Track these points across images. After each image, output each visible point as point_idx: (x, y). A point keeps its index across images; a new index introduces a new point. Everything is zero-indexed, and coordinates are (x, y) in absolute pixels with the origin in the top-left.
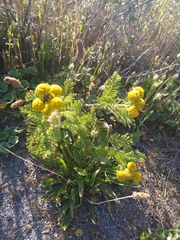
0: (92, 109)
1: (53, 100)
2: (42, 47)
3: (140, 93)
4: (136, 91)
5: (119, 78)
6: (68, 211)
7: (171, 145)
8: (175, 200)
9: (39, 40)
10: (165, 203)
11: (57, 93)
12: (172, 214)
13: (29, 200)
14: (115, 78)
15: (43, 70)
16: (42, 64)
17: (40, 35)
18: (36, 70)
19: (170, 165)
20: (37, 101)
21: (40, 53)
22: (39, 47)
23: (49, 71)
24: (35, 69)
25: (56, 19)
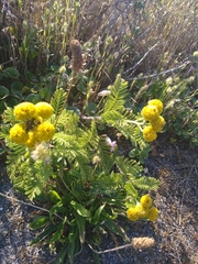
0: (93, 125)
1: (40, 127)
2: (24, 42)
3: (159, 108)
4: (153, 106)
5: (124, 83)
6: (66, 258)
7: (184, 160)
8: (191, 228)
9: (19, 32)
10: (181, 233)
11: (45, 115)
12: (189, 246)
13: (15, 247)
14: (119, 84)
15: (27, 72)
16: (25, 64)
17: (20, 26)
18: (17, 72)
19: (184, 184)
20: (16, 129)
21: (21, 49)
22: (20, 42)
23: (34, 73)
24: (15, 70)
25: (42, 4)
